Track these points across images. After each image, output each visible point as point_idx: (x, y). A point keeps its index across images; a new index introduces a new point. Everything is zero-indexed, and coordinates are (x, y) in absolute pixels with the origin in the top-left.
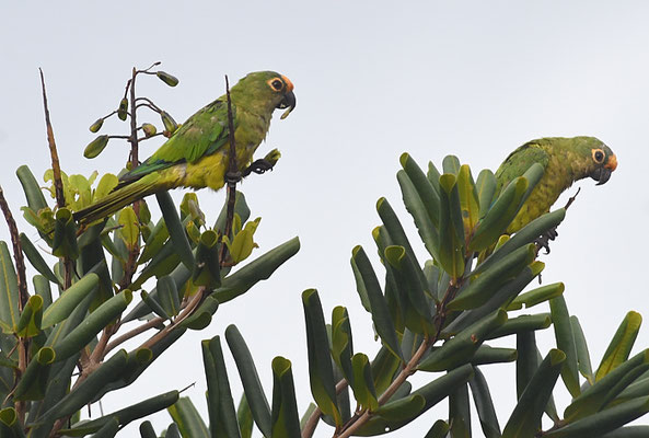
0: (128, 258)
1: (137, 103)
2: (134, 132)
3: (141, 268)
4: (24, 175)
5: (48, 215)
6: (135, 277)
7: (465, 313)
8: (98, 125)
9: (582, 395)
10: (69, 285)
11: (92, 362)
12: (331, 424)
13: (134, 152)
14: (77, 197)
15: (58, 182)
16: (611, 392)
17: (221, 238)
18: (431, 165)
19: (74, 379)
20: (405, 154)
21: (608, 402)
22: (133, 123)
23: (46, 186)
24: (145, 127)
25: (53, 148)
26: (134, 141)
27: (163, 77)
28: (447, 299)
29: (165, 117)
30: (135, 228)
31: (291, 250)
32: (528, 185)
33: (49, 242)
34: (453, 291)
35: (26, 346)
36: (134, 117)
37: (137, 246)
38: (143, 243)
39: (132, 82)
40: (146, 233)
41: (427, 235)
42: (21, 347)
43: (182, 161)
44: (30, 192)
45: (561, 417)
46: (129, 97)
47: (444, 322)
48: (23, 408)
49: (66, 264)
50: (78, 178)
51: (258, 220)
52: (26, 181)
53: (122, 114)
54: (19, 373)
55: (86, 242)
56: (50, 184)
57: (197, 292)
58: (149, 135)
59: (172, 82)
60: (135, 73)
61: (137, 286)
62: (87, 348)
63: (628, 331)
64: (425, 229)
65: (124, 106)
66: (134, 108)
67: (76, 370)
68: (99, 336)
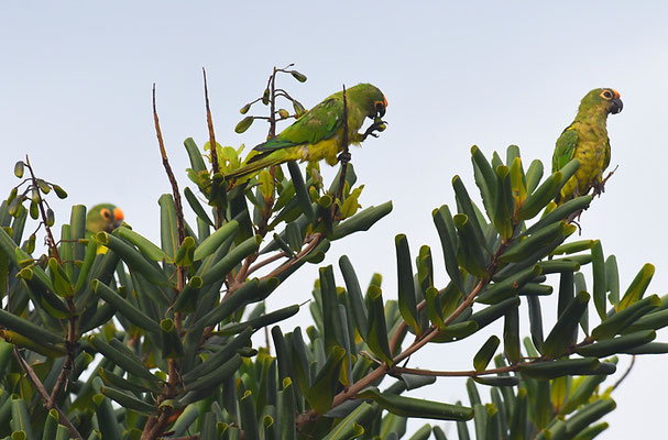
0: (265, 208)
1: (276, 93)
2: (273, 115)
3: (275, 214)
4: (190, 145)
5: (206, 176)
6: (270, 221)
7: (511, 265)
8: (247, 108)
9: (609, 320)
10: (220, 226)
11: (237, 282)
12: (413, 333)
13: (273, 129)
14: (228, 163)
15: (213, 152)
16: (627, 321)
17: (334, 199)
18: (495, 154)
19: (223, 295)
20: (475, 146)
21: (625, 327)
22: (273, 108)
23: (206, 154)
24: (280, 112)
25: (211, 127)
26: (272, 121)
27: (295, 75)
28: (499, 254)
29: (296, 105)
30: (271, 186)
31: (386, 210)
32: (563, 178)
33: (206, 195)
34: (503, 248)
35: (183, 272)
36: (273, 103)
37: (273, 198)
38: (277, 196)
39: (273, 77)
40: (280, 189)
41: (489, 205)
42: (179, 273)
43: (305, 143)
44: (193, 157)
45: (590, 334)
46: (270, 88)
47: (494, 269)
48: (180, 318)
49: (219, 212)
50: (229, 149)
51: (362, 187)
52: (190, 149)
53: (265, 100)
54: (177, 292)
55: (233, 197)
56: (208, 152)
57: (315, 236)
58: (283, 118)
59: (302, 79)
60: (275, 71)
61: (271, 228)
62: (233, 271)
63: (644, 277)
64: (488, 200)
65: (266, 95)
66: (274, 97)
67: (224, 287)
68: (243, 262)
